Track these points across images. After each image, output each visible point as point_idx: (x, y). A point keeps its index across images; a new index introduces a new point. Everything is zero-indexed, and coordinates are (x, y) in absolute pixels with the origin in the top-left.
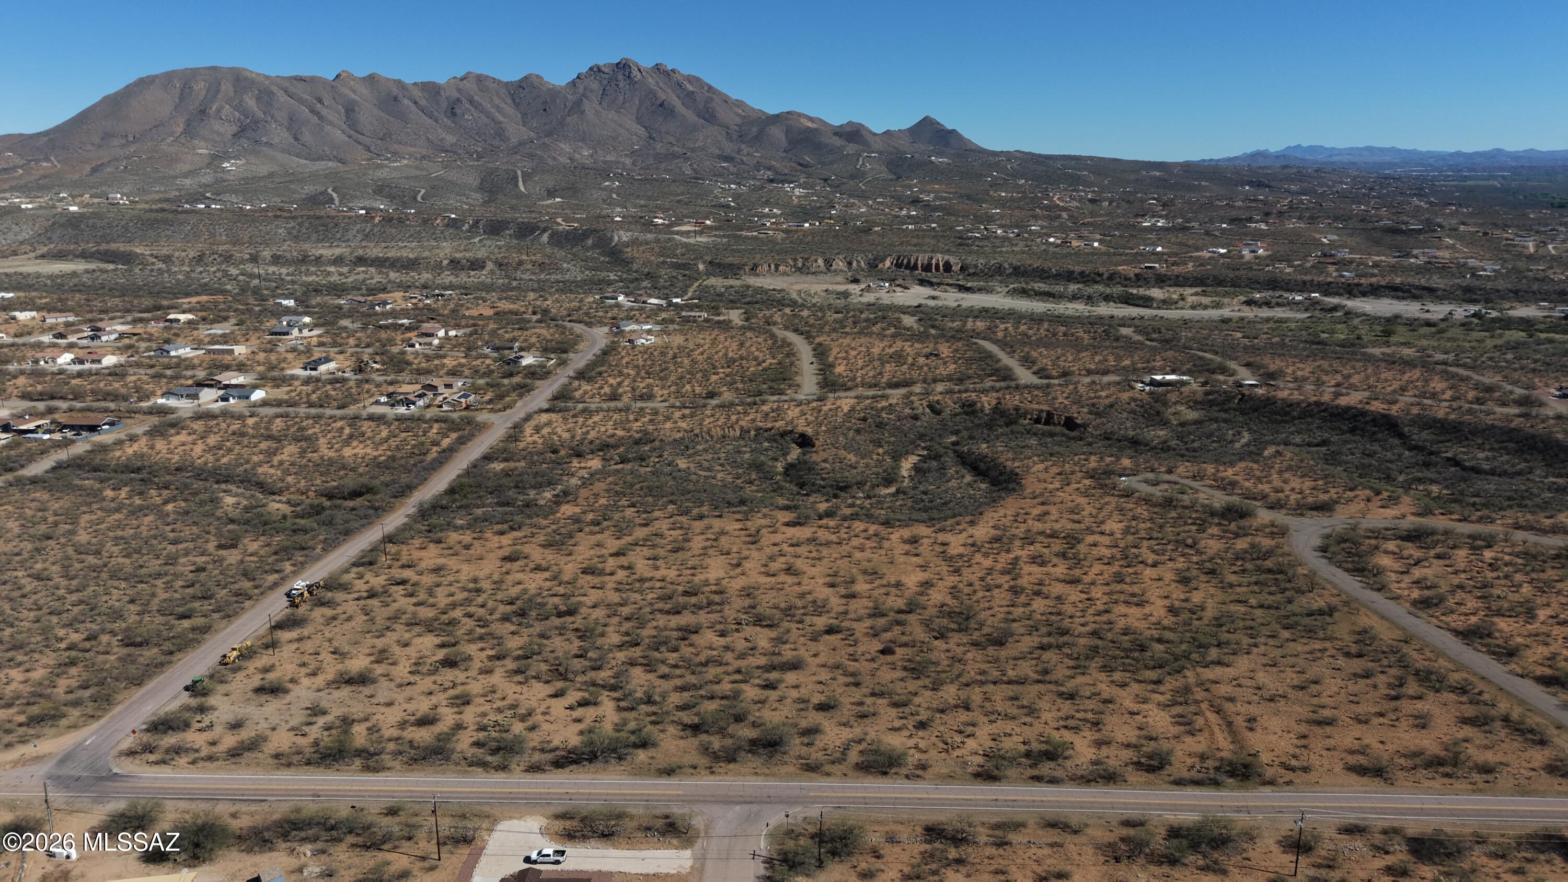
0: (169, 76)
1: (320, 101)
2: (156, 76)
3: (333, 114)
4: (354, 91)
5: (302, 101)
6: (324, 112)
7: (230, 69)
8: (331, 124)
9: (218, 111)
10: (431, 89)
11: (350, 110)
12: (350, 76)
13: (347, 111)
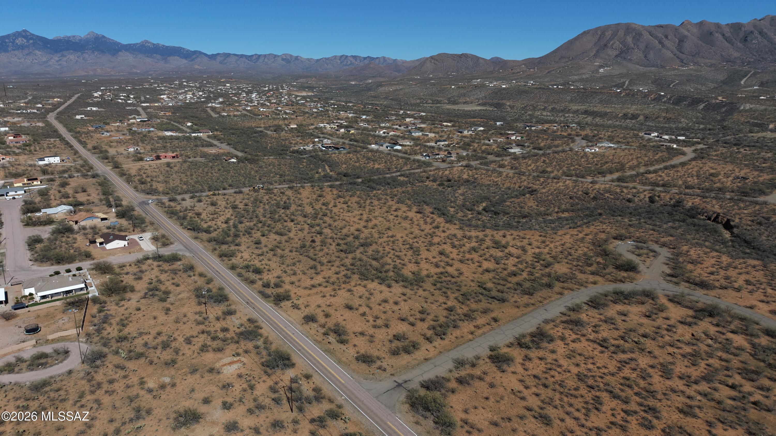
0: (597, 29)
1: (666, 37)
2: (591, 30)
3: (671, 44)
4: (688, 31)
5: (656, 37)
6: (666, 42)
7: (626, 24)
8: (668, 49)
9: (613, 44)
10: (736, 27)
11: (682, 40)
12: (690, 23)
13: (679, 42)
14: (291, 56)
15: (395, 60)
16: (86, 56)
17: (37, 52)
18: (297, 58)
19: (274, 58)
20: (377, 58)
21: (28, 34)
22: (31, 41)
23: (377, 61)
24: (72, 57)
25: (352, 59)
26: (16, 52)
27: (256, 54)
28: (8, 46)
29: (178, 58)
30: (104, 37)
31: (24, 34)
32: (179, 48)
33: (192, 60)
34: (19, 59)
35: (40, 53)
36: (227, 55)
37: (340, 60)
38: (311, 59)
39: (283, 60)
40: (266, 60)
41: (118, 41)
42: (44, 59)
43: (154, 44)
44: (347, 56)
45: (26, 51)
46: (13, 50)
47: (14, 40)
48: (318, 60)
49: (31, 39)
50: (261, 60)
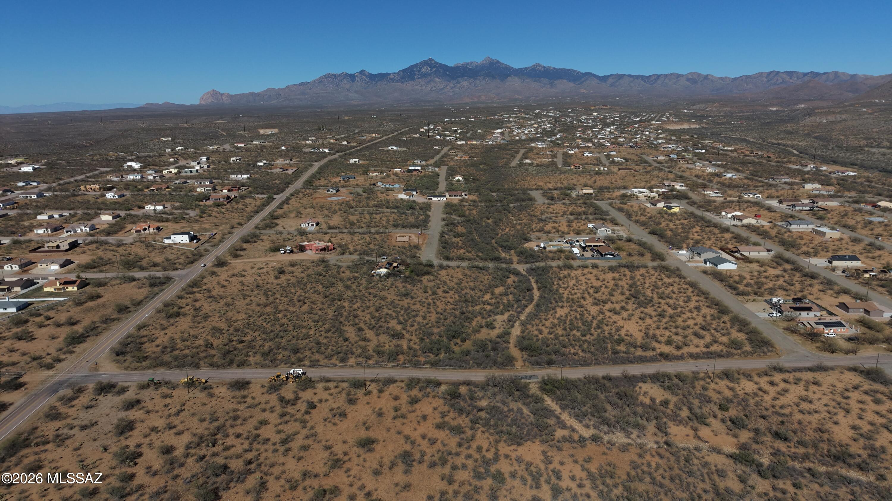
14: (699, 75)
15: (854, 76)
16: (478, 82)
17: (437, 80)
18: (706, 77)
19: (677, 78)
20: (825, 73)
21: (433, 62)
22: (434, 69)
23: (824, 77)
24: (465, 84)
25: (785, 76)
26: (420, 80)
27: (655, 75)
28: (415, 75)
29: (565, 81)
30: (498, 62)
31: (430, 63)
32: (570, 70)
33: (581, 84)
34: (421, 86)
35: (439, 80)
36: (621, 77)
37: (767, 77)
38: (726, 77)
39: (688, 80)
40: (666, 81)
41: (511, 66)
42: (442, 86)
43: (545, 67)
44: (778, 73)
45: (428, 79)
46: (419, 78)
47: (421, 68)
48: (735, 79)
49: (435, 67)
50: (659, 82)
